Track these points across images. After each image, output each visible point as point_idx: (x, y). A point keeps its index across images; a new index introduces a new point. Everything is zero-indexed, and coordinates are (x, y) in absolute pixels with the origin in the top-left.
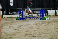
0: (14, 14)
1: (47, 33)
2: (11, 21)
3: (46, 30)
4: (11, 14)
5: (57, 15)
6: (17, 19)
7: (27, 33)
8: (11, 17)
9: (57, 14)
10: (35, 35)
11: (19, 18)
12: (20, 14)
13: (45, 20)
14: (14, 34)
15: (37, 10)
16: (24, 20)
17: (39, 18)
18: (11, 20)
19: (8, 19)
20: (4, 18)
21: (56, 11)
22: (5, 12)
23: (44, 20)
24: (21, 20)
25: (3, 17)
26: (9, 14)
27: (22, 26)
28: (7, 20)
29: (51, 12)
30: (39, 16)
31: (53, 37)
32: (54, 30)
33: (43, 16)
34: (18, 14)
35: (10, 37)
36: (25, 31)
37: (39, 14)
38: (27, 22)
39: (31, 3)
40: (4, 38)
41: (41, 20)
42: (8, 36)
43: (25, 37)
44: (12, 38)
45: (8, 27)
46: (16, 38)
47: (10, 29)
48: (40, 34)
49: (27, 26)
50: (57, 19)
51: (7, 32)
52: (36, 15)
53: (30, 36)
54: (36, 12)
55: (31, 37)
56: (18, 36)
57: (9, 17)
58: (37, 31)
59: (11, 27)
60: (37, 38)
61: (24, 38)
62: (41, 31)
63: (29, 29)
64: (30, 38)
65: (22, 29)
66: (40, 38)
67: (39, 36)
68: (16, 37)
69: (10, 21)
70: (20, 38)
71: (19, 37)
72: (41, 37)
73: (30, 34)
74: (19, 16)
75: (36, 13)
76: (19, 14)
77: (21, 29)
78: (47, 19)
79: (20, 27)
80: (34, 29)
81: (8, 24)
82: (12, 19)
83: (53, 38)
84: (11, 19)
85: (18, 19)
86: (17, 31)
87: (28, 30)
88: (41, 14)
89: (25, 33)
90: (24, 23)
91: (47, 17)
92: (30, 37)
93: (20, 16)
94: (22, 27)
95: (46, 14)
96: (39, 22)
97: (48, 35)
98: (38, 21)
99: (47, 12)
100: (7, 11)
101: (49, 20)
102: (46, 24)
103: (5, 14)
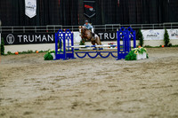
0: (38, 42)
1: (141, 98)
2: (28, 64)
3: (138, 89)
4: (29, 43)
5: (170, 45)
6: (48, 58)
7: (79, 99)
8: (30, 52)
9: (171, 42)
10: (102, 106)
11: (53, 54)
12: (56, 41)
13: (135, 59)
14: (39, 102)
15: (108, 31)
16: (71, 60)
17: (116, 54)
18: (29, 61)
19: (20, 56)
20: (9, 53)
21: (166, 32)
22: (10, 37)
23: (130, 59)
24: (61, 60)
25: (6, 52)
26: (23, 43)
27: (64, 77)
28: (15, 61)
29: (152, 36)
30: (116, 48)
31: (157, 113)
32: (161, 91)
33: (127, 47)
34: (50, 42)
35: (27, 113)
36: (73, 93)
37: (115, 43)
38: (80, 68)
39: (91, 9)
40: (8, 115)
41: (122, 61)
42: (19, 109)
43: (74, 112)
44: (32, 115)
45: (19, 82)
46: (45, 116)
47: (26, 88)
48: (119, 103)
49: (77, 80)
50: (171, 58)
51: (17, 96)
52: (105, 45)
53: (87, 108)
54: (106, 36)
55: (92, 113)
56: (51, 110)
57: (24, 53)
58: (110, 95)
59: (31, 83)
60: (110, 114)
61: (70, 115)
62: (120, 92)
63: (86, 88)
64: (86, 114)
65: (62, 88)
66: (120, 114)
67: (115, 108)
68: (44, 113)
69: (25, 64)
70: (56, 114)
71: (53, 111)
72: (121, 110)
73: (88, 102)
74: (54, 49)
75: (106, 40)
76: (53, 42)
77: (59, 86)
78: (139, 56)
79: (58, 80)
80: (99, 89)
81: (20, 72)
82: (31, 57)
83: (159, 115)
84: (31, 59)
85: (52, 58)
86: (47, 94)
87: (82, 89)
88: (121, 43)
89: (73, 100)
90: (69, 69)
91: (141, 52)
92: (86, 110)
93: (57, 49)
94: (62, 82)
95: (137, 42)
96: (116, 67)
97: (142, 105)
98: (114, 65)
99: (140, 37)
100: (15, 34)
101: (147, 61)
102: (137, 73)
103: (11, 42)
